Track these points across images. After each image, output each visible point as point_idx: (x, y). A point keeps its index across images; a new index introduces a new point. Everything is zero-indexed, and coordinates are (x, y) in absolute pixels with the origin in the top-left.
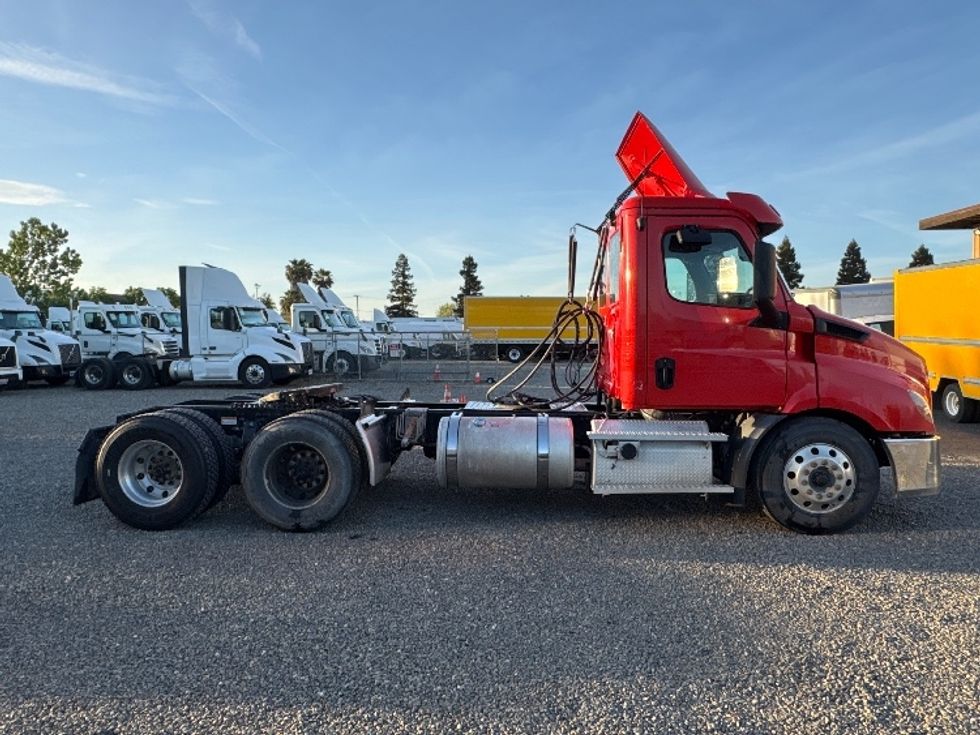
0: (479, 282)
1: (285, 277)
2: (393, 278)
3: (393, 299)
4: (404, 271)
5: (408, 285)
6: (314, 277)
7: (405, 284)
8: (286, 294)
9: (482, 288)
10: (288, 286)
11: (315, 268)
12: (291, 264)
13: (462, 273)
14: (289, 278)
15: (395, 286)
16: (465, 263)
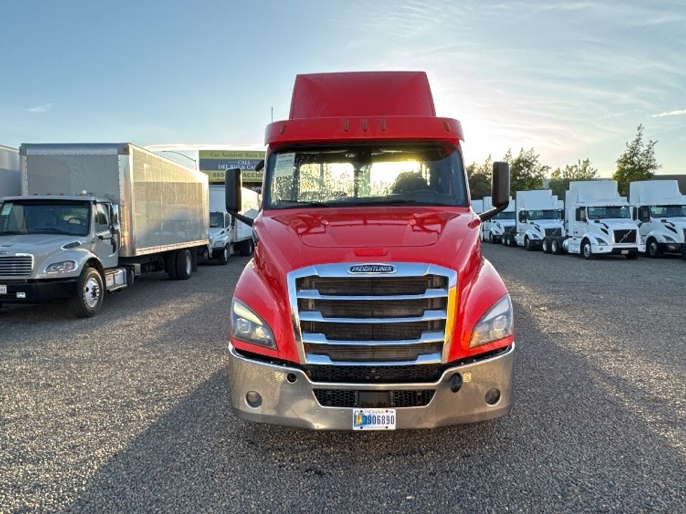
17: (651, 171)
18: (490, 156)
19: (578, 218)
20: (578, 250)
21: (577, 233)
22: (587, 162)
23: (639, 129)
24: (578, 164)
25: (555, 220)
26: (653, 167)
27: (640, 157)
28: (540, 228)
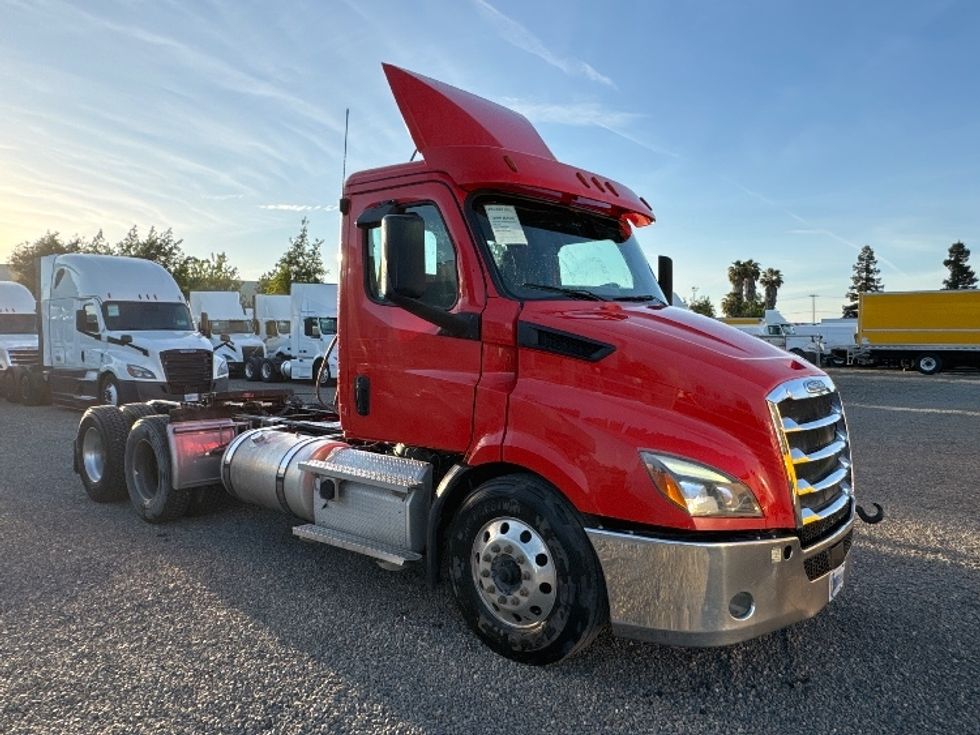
0: (972, 274)
1: (728, 279)
2: (855, 273)
3: (854, 297)
4: (868, 266)
5: (873, 280)
6: (761, 276)
7: (869, 279)
8: (729, 296)
9: (976, 280)
10: (730, 288)
11: (763, 268)
12: (733, 266)
13: (947, 263)
14: (731, 280)
15: (856, 283)
16: (951, 251)
17: (318, 276)
18: (101, 232)
19: (309, 332)
20: (309, 375)
21: (305, 352)
22: (222, 257)
23: (303, 222)
24: (211, 260)
25: (247, 335)
26: (320, 271)
27: (306, 258)
28: (234, 346)
